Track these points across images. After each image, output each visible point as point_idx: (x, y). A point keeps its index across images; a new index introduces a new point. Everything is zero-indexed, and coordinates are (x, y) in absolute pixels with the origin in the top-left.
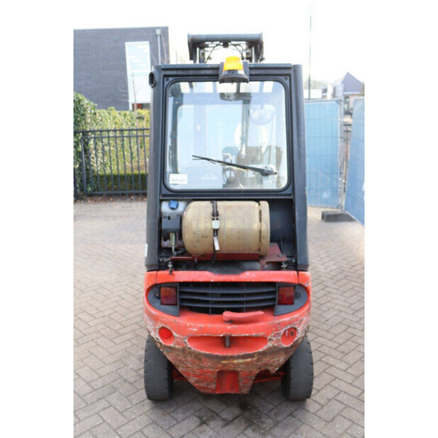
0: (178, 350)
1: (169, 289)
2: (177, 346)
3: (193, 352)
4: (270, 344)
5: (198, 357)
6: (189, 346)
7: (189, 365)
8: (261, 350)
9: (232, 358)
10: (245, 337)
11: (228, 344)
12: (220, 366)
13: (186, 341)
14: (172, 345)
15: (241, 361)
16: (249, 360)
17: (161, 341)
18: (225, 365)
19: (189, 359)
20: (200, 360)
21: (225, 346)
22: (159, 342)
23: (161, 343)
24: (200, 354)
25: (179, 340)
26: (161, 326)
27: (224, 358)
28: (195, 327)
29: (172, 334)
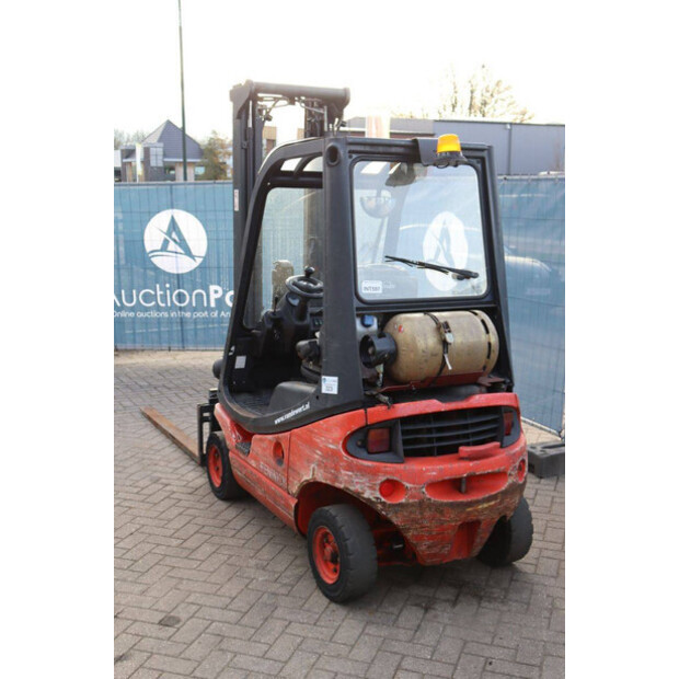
0: (412, 505)
1: (380, 431)
2: (411, 501)
3: (433, 504)
4: (510, 480)
5: (439, 508)
6: (428, 496)
7: (426, 523)
8: (503, 488)
9: (478, 502)
10: (489, 474)
11: (464, 488)
12: (463, 516)
13: (424, 490)
14: (403, 501)
15: (485, 505)
16: (493, 503)
17: (383, 500)
18: (469, 513)
19: (427, 514)
20: (441, 512)
21: (460, 491)
22: (381, 503)
23: (384, 504)
24: (442, 504)
25: (414, 491)
26: (384, 479)
27: (469, 504)
28: (433, 470)
29: (403, 485)
